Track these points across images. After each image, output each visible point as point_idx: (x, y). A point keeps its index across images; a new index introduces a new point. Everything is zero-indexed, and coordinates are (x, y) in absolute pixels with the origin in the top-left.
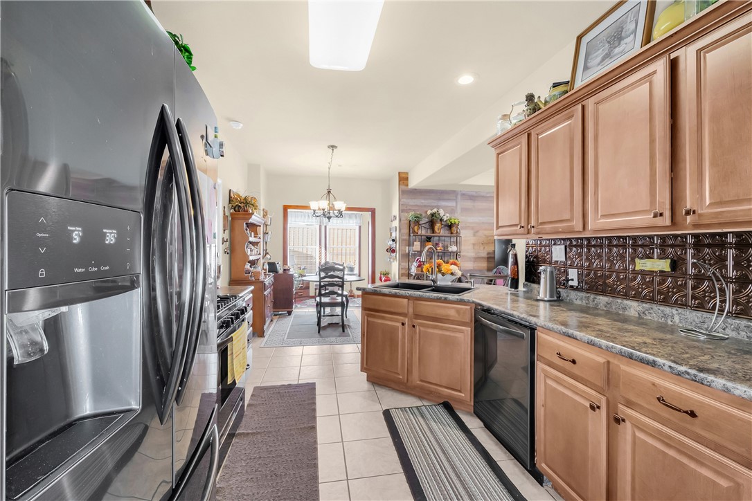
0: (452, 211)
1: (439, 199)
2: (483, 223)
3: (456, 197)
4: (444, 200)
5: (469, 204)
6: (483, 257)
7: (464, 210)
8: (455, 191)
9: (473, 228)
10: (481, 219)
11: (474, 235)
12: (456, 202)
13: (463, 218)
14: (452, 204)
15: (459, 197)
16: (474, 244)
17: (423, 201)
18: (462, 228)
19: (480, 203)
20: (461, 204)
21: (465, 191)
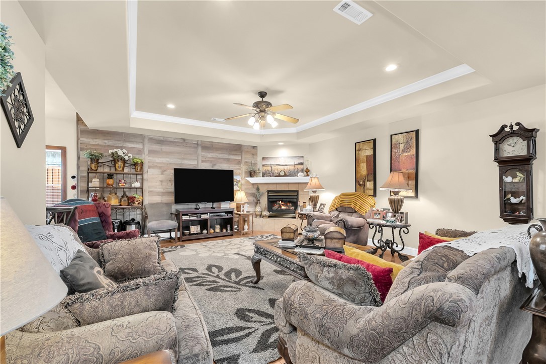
0: (140, 152)
1: (125, 141)
2: (170, 163)
3: (143, 141)
4: (129, 142)
5: (156, 147)
6: (171, 192)
7: (151, 152)
8: (141, 135)
9: (160, 168)
10: (168, 160)
11: (162, 174)
12: (143, 145)
13: (149, 158)
14: (140, 146)
15: (146, 140)
16: (161, 181)
17: (106, 142)
18: (149, 167)
19: (168, 148)
20: (148, 146)
21: (152, 135)
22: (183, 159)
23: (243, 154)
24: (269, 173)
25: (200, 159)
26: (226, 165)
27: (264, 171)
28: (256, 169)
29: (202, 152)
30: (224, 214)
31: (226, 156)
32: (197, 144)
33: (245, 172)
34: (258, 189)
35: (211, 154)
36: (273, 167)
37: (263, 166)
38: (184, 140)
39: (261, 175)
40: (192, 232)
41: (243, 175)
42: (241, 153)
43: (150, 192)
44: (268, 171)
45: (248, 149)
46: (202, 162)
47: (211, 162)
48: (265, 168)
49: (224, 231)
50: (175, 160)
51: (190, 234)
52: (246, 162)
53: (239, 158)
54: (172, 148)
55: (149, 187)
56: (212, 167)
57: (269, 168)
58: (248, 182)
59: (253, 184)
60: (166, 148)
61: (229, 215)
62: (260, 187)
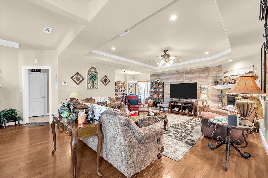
0: (163, 79)
5: (168, 77)
7: (167, 79)
8: (164, 73)
10: (172, 81)
12: (164, 77)
13: (166, 81)
15: (165, 75)
18: (166, 84)
19: (172, 76)
20: (166, 77)
21: (167, 73)
22: (177, 80)
23: (210, 72)
24: (227, 82)
25: (185, 78)
26: (198, 80)
27: (224, 81)
28: (219, 80)
29: (185, 75)
30: (189, 104)
31: (198, 75)
32: (183, 72)
33: (212, 83)
34: (222, 93)
35: (190, 76)
36: (230, 78)
37: (224, 77)
38: (178, 72)
39: (223, 83)
40: (175, 110)
41: (210, 84)
42: (209, 72)
43: (166, 93)
44: (227, 80)
45: (214, 68)
46: (185, 80)
47: (190, 79)
48: (225, 79)
49: (190, 113)
50: (174, 80)
51: (174, 111)
52: (212, 77)
53: (207, 75)
54: (173, 76)
55: (166, 91)
56: (191, 82)
57: (228, 79)
58: (214, 88)
59: (218, 90)
60: (171, 76)
61: (192, 105)
62: (223, 91)
